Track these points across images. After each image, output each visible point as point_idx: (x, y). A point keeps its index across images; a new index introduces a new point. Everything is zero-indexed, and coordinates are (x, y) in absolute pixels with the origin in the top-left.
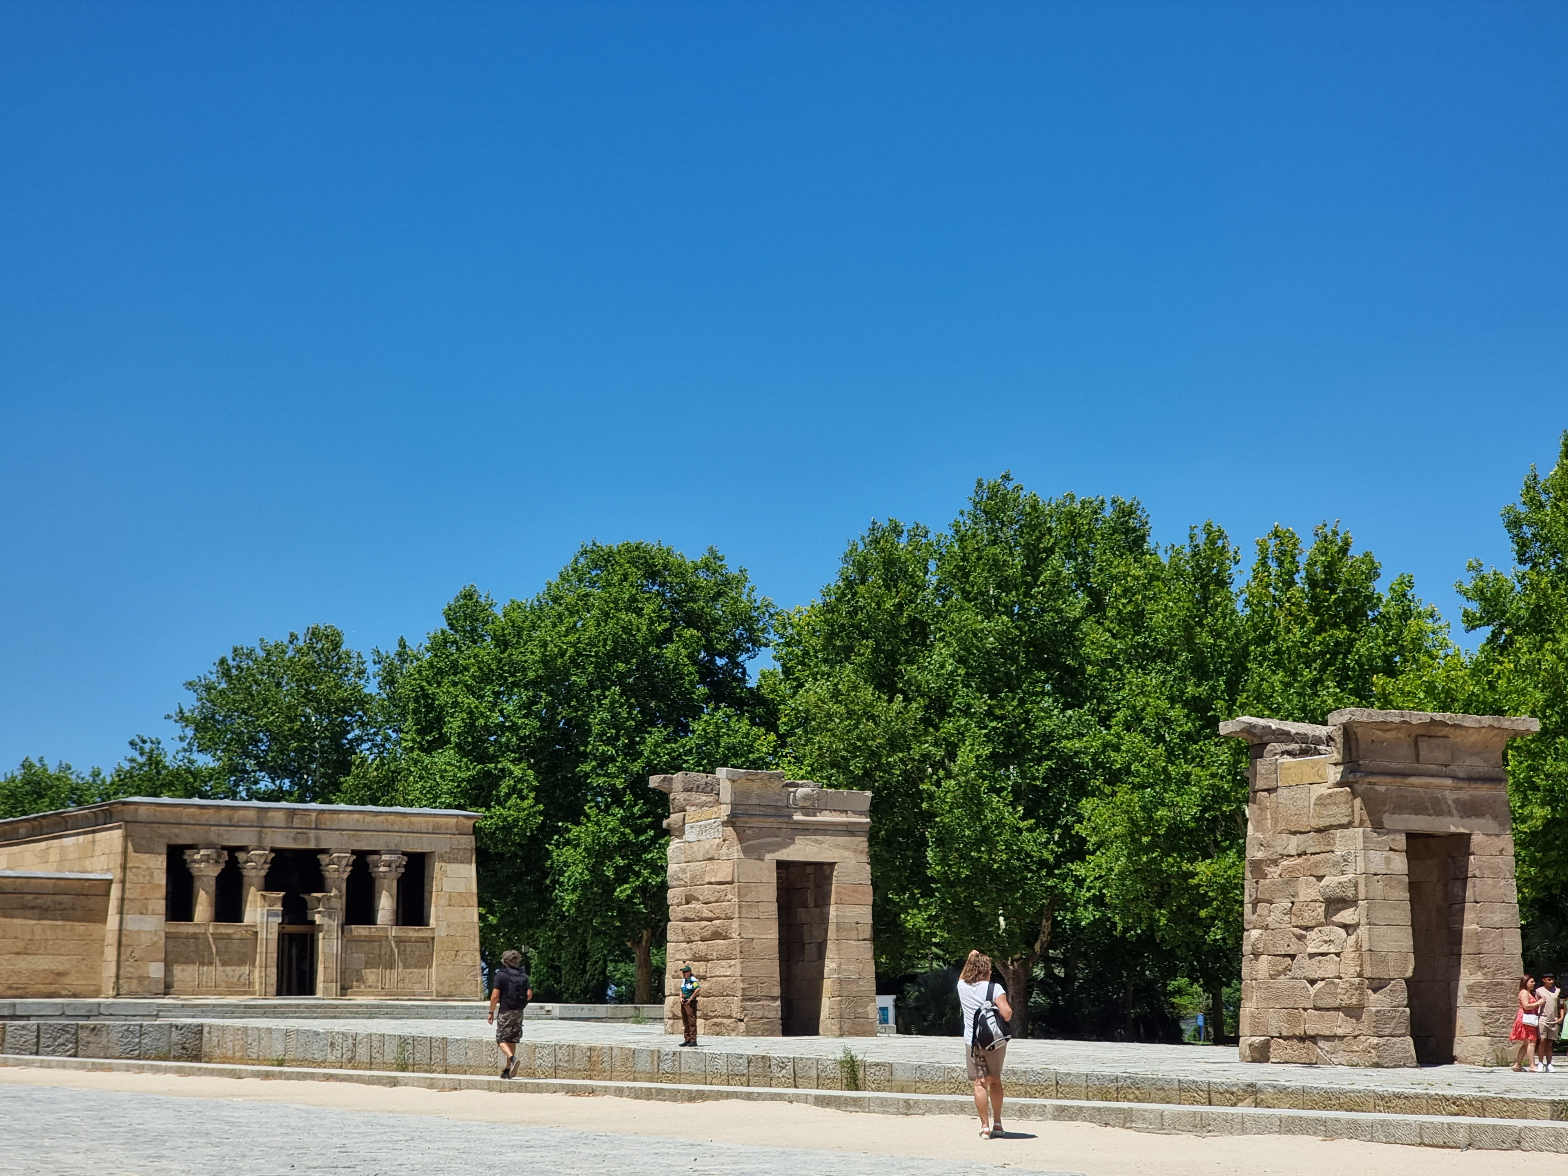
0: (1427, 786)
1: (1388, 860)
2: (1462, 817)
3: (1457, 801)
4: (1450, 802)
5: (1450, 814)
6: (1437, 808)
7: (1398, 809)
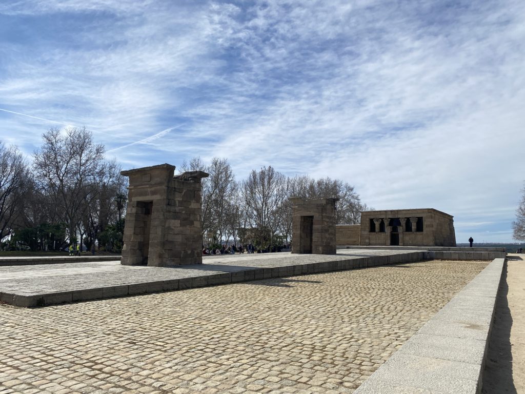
0: (144, 188)
1: (131, 210)
2: (151, 195)
3: (150, 191)
4: (149, 192)
5: (148, 195)
6: (146, 194)
7: (136, 196)
